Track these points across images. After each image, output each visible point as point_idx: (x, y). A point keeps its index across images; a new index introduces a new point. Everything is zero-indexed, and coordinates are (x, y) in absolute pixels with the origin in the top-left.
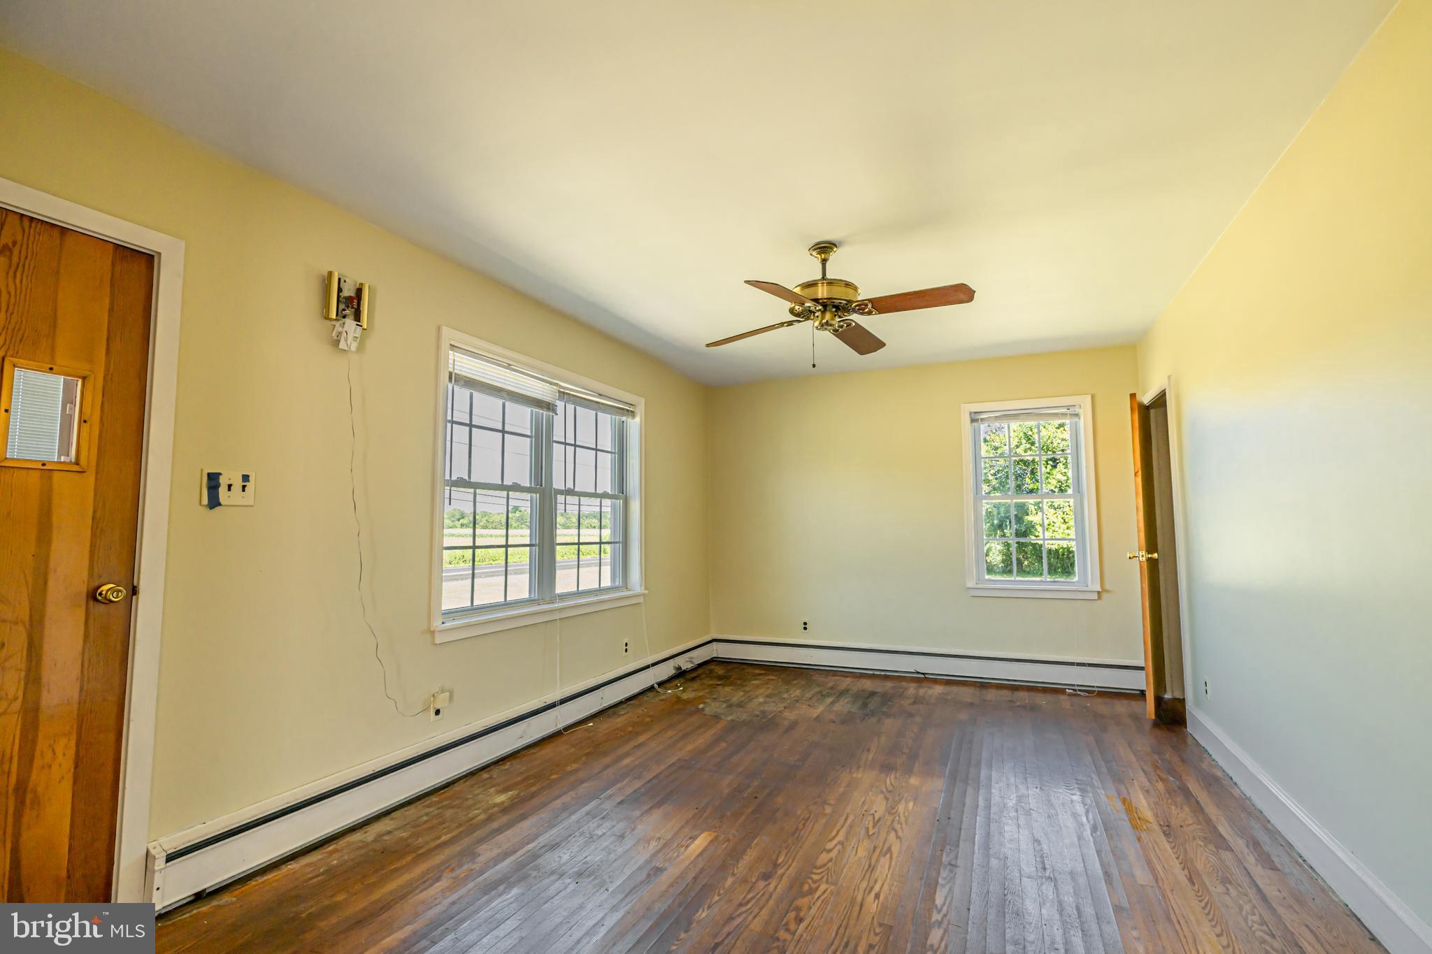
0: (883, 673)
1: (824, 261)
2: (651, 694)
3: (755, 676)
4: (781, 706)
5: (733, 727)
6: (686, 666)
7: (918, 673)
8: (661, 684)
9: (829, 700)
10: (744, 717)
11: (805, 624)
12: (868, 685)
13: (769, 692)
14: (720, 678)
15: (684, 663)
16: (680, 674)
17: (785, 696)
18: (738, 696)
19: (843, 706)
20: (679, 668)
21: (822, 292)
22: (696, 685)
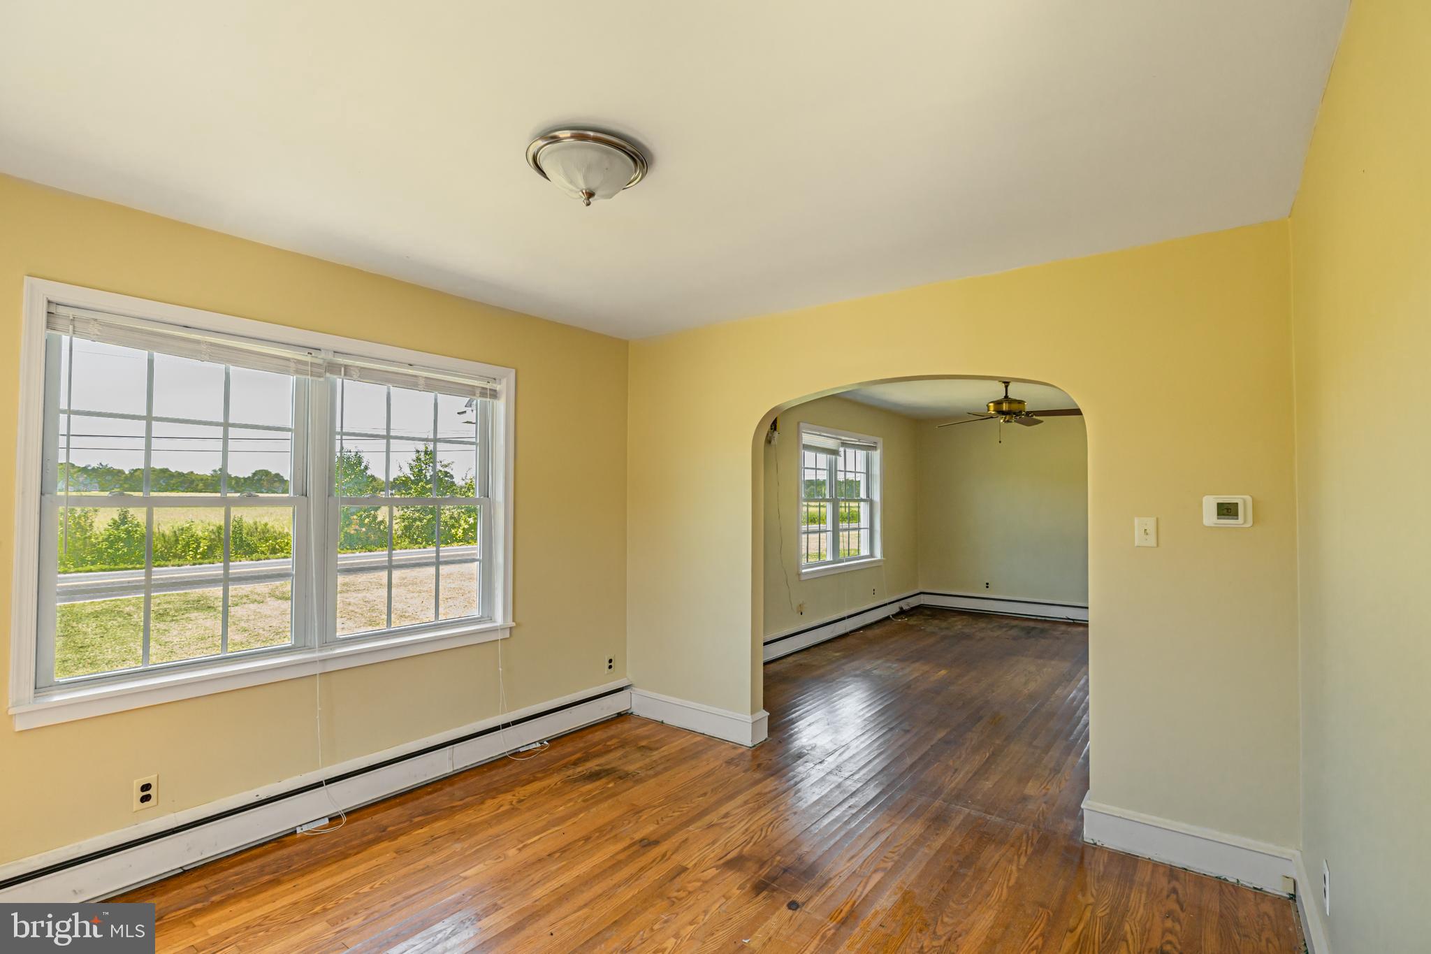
0: (1043, 618)
1: (1006, 387)
2: (889, 622)
3: (954, 616)
4: (974, 630)
5: (944, 638)
6: (906, 608)
7: (1069, 619)
8: (893, 616)
9: (1005, 629)
10: (951, 634)
11: (987, 584)
12: (1032, 624)
13: (965, 623)
14: (928, 615)
15: (905, 605)
16: (902, 613)
17: (975, 626)
18: (944, 625)
19: (1013, 632)
20: (901, 608)
21: (1005, 407)
22: (915, 618)
